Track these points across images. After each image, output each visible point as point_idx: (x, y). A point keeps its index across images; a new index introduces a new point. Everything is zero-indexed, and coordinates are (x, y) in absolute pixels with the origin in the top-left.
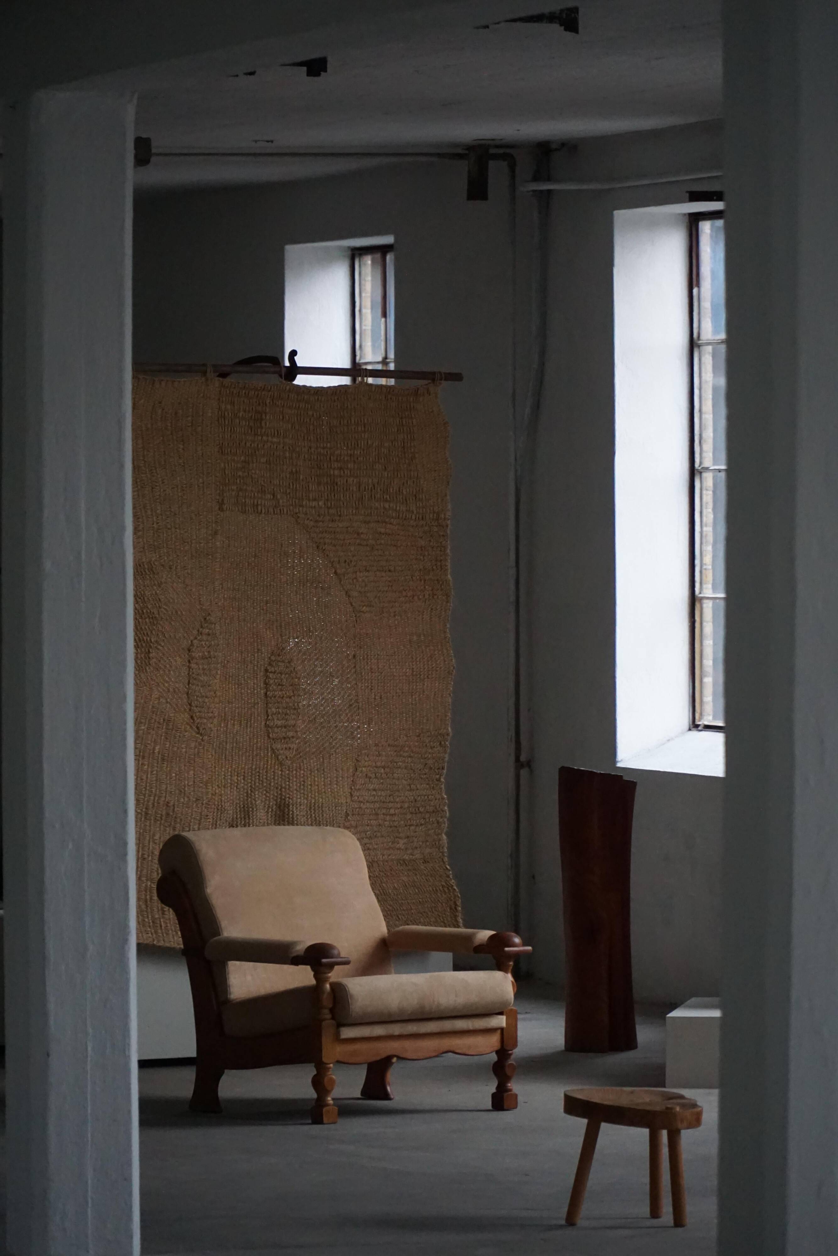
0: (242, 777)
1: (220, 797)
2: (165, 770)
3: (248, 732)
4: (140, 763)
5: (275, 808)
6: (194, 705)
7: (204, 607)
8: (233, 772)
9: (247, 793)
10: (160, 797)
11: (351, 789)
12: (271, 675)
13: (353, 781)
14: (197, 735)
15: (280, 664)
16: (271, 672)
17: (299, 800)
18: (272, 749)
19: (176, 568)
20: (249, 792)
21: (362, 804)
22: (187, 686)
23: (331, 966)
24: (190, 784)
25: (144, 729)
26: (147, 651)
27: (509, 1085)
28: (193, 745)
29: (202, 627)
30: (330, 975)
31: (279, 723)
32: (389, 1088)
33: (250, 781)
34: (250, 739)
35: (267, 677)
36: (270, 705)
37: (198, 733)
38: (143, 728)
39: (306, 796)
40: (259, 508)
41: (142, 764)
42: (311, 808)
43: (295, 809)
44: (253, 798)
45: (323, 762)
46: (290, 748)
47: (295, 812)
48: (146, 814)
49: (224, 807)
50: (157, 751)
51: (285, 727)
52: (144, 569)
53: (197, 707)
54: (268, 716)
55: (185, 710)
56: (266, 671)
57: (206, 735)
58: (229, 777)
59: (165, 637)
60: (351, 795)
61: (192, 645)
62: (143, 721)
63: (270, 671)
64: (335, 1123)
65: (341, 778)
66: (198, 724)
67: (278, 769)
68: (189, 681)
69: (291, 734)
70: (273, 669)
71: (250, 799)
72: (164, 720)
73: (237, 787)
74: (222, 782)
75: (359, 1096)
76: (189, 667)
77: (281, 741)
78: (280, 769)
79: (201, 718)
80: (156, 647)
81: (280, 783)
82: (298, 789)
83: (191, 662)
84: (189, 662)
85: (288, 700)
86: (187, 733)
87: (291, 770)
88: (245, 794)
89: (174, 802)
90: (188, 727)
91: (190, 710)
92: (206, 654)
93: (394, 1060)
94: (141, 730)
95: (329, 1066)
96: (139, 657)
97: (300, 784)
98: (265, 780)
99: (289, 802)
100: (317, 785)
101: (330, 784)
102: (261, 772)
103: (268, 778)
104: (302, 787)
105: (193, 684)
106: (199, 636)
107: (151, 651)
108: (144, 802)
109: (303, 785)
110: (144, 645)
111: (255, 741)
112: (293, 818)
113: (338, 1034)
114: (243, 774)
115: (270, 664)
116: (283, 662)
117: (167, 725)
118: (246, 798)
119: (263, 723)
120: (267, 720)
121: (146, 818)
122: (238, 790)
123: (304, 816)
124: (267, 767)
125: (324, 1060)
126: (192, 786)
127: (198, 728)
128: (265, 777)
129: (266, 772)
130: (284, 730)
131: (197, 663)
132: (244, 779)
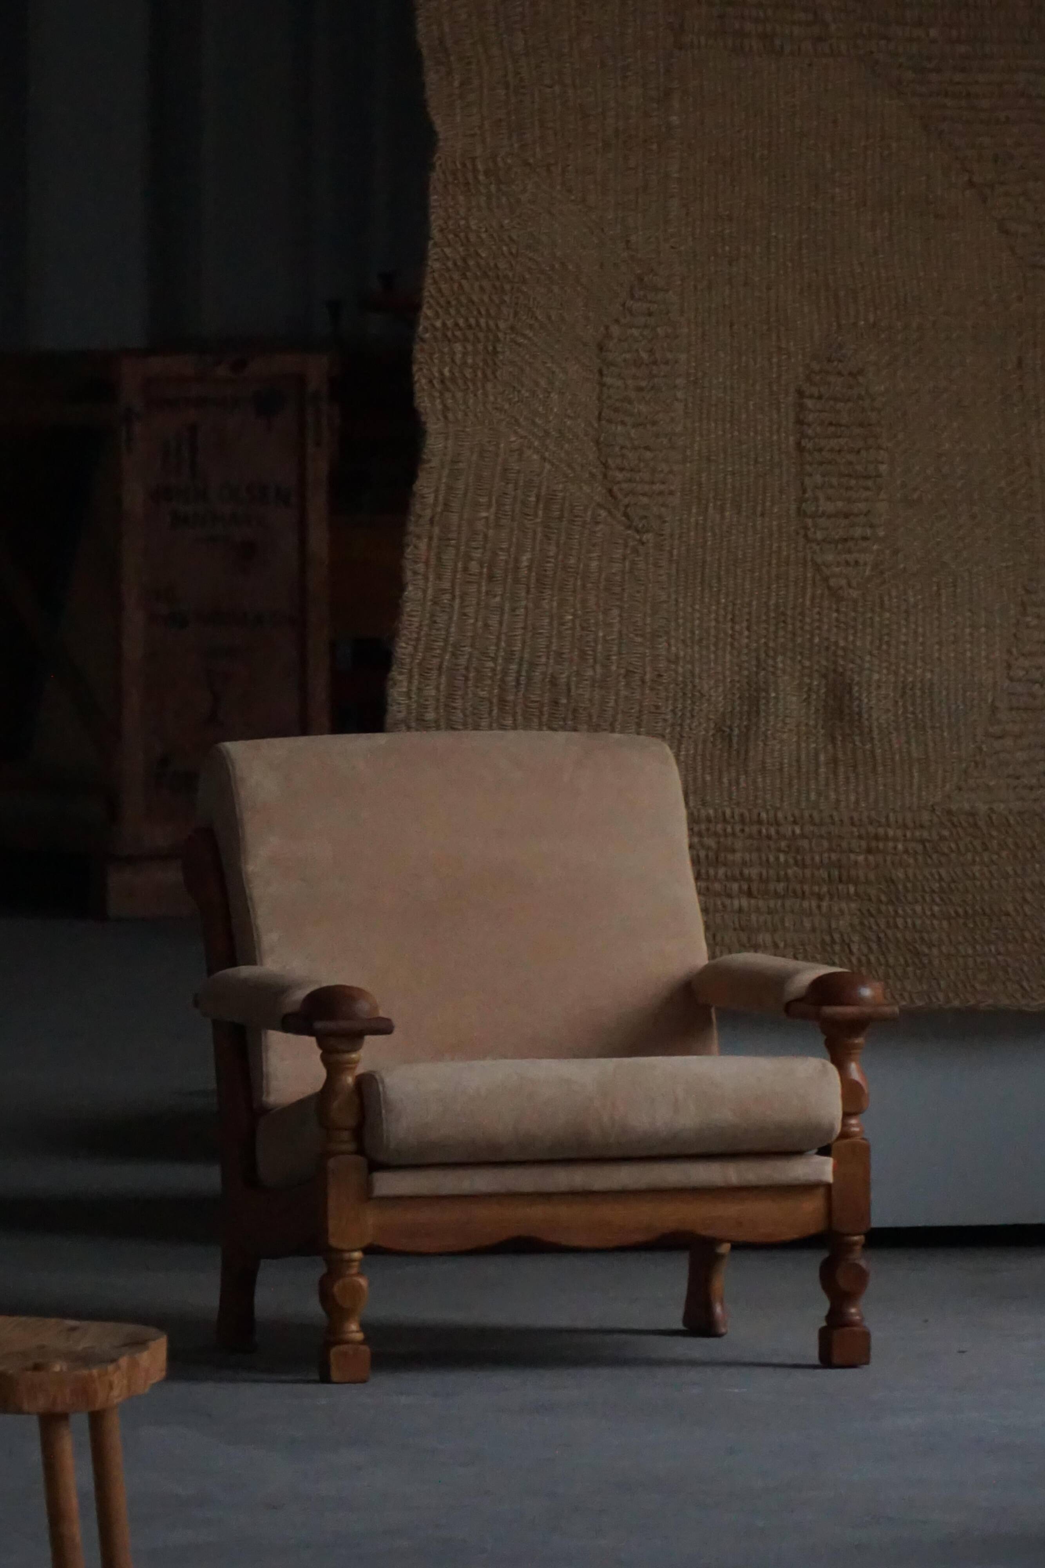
0: (745, 624)
1: (689, 666)
2: (547, 607)
3: (759, 527)
4: (484, 589)
5: (825, 693)
6: (613, 466)
7: (639, 256)
8: (722, 612)
9: (758, 659)
10: (533, 665)
11: (1009, 652)
12: (809, 403)
13: (1015, 635)
14: (629, 532)
15: (832, 379)
16: (811, 397)
17: (876, 676)
18: (815, 564)
19: (564, 171)
20: (763, 656)
21: (1037, 686)
22: (596, 425)
23: (355, 1037)
24: (609, 638)
25: (487, 518)
26: (490, 348)
27: (853, 1310)
28: (618, 554)
29: (632, 297)
30: (354, 1056)
31: (830, 507)
32: (718, 1309)
33: (764, 632)
34: (762, 540)
35: (801, 407)
36: (808, 468)
37: (629, 527)
38: (484, 514)
39: (894, 668)
40: (778, 42)
41: (487, 593)
42: (904, 693)
43: (864, 695)
44: (771, 669)
45: (938, 594)
46: (857, 563)
47: (866, 700)
48: (502, 701)
49: (699, 688)
50: (525, 564)
51: (846, 516)
52: (475, 170)
53: (621, 469)
54: (804, 491)
55: (592, 475)
56: (800, 393)
57: (647, 531)
58: (713, 623)
59: (536, 319)
60: (1009, 666)
61: (608, 336)
62: (483, 500)
63: (807, 393)
64: (364, 1381)
65: (983, 630)
66: (627, 506)
67: (830, 608)
68: (600, 414)
69: (858, 532)
70: (815, 390)
71: (762, 673)
72: (538, 497)
73: (732, 645)
74: (693, 633)
75: (680, 1326)
76: (602, 385)
77: (836, 547)
78: (834, 606)
79: (632, 492)
80: (513, 341)
81: (833, 639)
82: (875, 652)
83: (605, 372)
84: (601, 373)
85: (851, 457)
86: (601, 526)
87: (861, 609)
88: (754, 662)
89: (569, 677)
90: (603, 513)
91: (605, 476)
92: (644, 355)
93: (725, 1248)
94: (480, 519)
95: (346, 1256)
96: (470, 361)
97: (881, 640)
98: (799, 632)
99: (853, 680)
100: (922, 644)
101: (953, 643)
102: (789, 613)
103: (807, 628)
104: (884, 647)
105: (610, 421)
106: (625, 318)
107: (499, 349)
108: (495, 675)
109: (888, 643)
110: (481, 335)
111: (775, 545)
112: (860, 714)
113: (368, 1187)
114: (747, 617)
115: (808, 379)
116: (840, 374)
117: (547, 509)
118: (755, 669)
119: (793, 507)
120: (801, 500)
121: (501, 710)
122: (735, 653)
123: (888, 711)
124: (803, 604)
125: (333, 1242)
126: (616, 642)
127: (626, 515)
128: (798, 624)
129: (802, 614)
130: (844, 522)
131: (620, 376)
132: (748, 628)
